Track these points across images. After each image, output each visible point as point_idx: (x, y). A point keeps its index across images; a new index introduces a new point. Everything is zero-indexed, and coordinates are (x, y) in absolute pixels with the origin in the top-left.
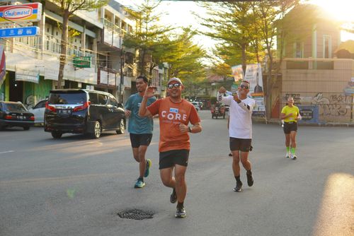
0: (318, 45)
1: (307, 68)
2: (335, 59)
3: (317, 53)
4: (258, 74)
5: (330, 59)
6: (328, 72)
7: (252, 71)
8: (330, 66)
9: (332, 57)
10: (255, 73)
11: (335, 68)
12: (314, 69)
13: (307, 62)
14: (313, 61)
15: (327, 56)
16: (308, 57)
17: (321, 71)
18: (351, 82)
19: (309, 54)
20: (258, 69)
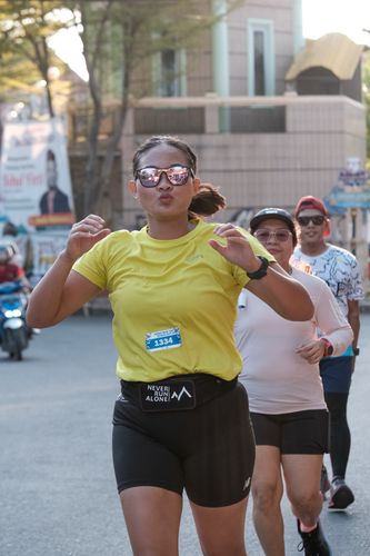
0: (231, 53)
1: (200, 130)
2: (291, 98)
3: (232, 78)
4: (51, 156)
5: (270, 100)
6: (267, 139)
7: (28, 142)
8: (274, 121)
9: (280, 92)
10: (38, 150)
11: (290, 126)
12: (221, 131)
13: (201, 110)
14: (221, 108)
15: (260, 89)
16: (201, 94)
17: (245, 139)
18: (349, 174)
19: (207, 83)
20: (51, 138)
